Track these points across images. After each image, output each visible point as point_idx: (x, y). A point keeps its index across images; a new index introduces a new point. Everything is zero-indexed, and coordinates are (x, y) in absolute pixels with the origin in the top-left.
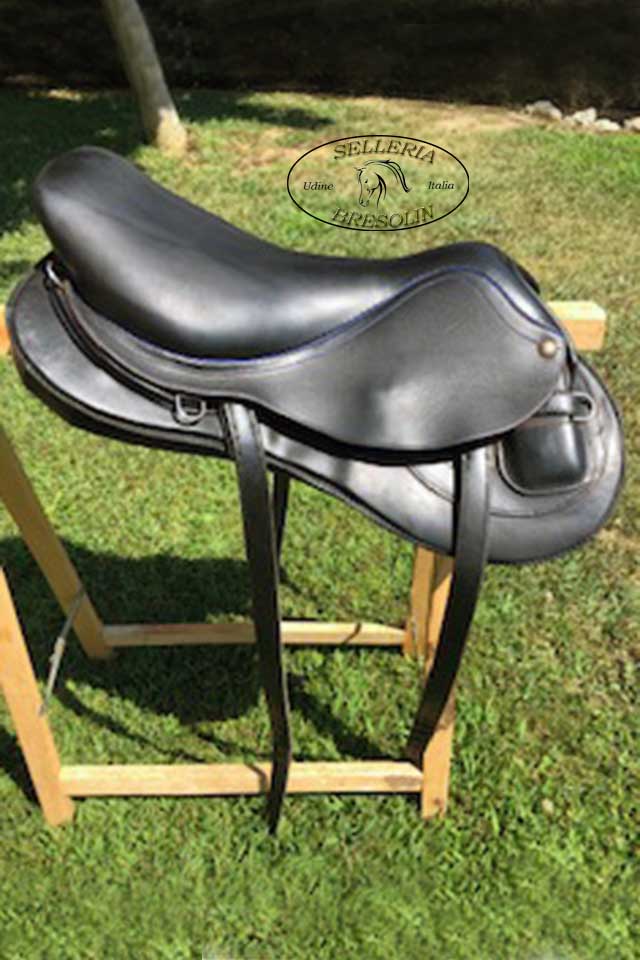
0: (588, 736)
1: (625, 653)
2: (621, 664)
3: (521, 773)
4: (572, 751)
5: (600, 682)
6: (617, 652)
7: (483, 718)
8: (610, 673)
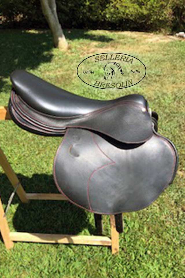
0: (164, 233)
1: (180, 209)
2: (178, 212)
3: (143, 243)
4: (159, 237)
5: (171, 217)
6: (177, 208)
7: (134, 226)
8: (174, 214)
